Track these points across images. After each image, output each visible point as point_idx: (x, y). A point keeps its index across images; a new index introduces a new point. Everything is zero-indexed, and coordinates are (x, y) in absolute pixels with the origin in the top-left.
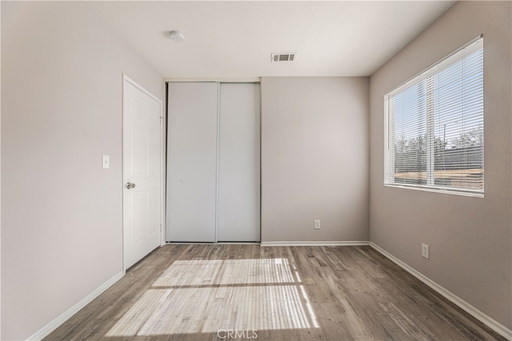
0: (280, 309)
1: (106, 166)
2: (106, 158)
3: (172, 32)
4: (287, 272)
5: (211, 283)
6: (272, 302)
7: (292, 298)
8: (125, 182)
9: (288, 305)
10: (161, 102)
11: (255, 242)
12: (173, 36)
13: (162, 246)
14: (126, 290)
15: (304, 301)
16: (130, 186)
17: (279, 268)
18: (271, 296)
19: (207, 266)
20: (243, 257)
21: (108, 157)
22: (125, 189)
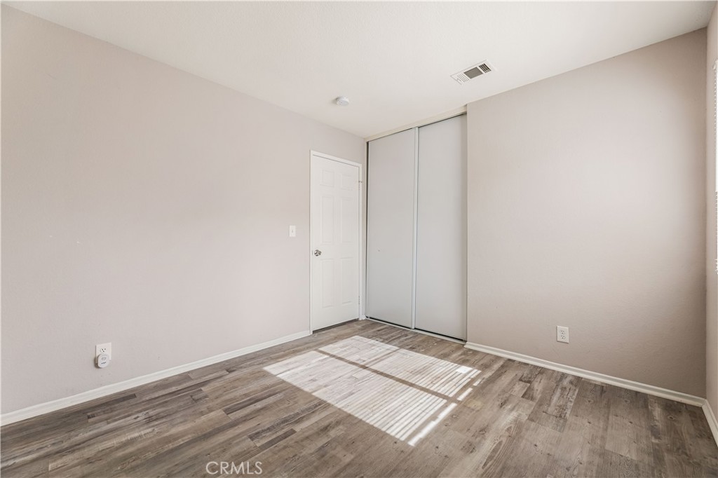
0: (396, 411)
1: (293, 234)
2: (293, 228)
3: (337, 99)
4: (457, 385)
5: (363, 364)
6: (396, 402)
7: (423, 409)
8: (313, 249)
9: (410, 412)
10: (360, 165)
11: (462, 340)
12: (338, 103)
13: (360, 319)
14: (301, 346)
15: (434, 417)
16: (318, 253)
17: (454, 376)
18: (404, 397)
19: (378, 349)
20: (425, 353)
21: (294, 227)
22: (313, 257)
